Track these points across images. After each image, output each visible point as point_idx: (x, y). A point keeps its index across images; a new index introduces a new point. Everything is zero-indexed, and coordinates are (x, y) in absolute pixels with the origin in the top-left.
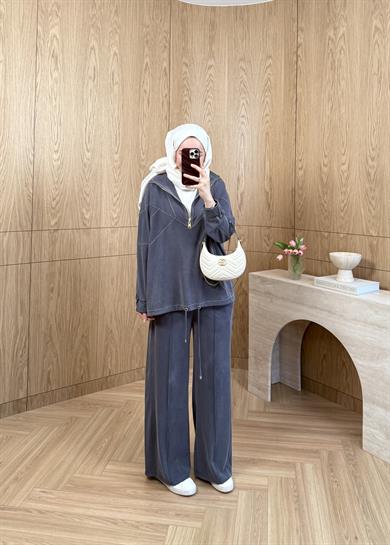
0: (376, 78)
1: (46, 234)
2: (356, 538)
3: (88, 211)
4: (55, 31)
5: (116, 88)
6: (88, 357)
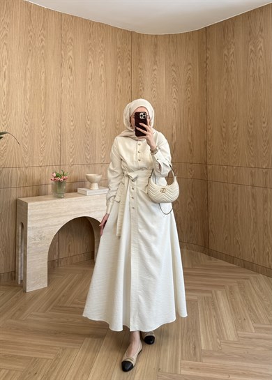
0: (252, 79)
1: (67, 167)
3: (89, 154)
4: (70, 54)
5: (103, 84)
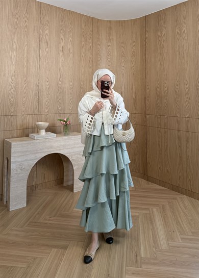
1: (43, 116)
3: (60, 106)
4: (47, 32)
5: (71, 55)
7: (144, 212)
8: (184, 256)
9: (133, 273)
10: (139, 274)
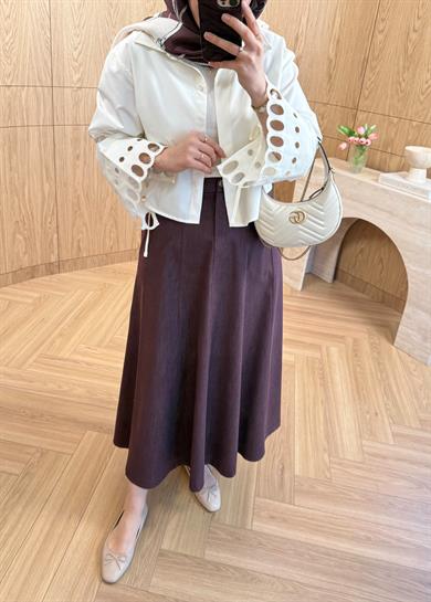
2: (377, 414)
6: (117, 229)
7: (309, 353)
8: (397, 483)
9: (272, 517)
10: (285, 520)
